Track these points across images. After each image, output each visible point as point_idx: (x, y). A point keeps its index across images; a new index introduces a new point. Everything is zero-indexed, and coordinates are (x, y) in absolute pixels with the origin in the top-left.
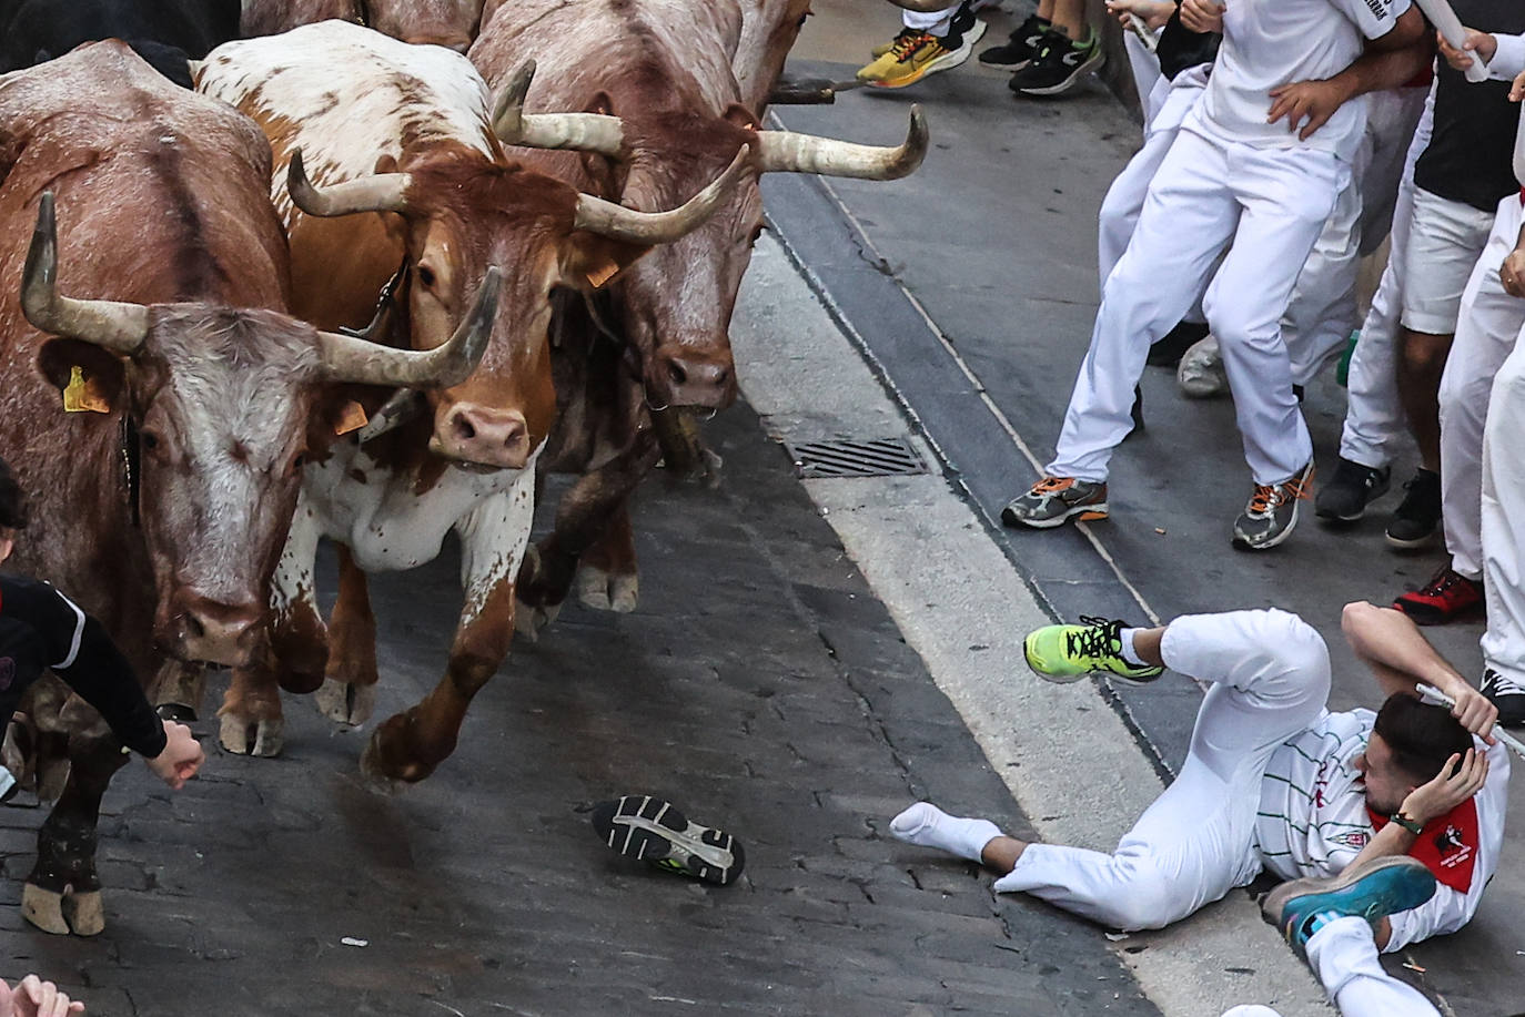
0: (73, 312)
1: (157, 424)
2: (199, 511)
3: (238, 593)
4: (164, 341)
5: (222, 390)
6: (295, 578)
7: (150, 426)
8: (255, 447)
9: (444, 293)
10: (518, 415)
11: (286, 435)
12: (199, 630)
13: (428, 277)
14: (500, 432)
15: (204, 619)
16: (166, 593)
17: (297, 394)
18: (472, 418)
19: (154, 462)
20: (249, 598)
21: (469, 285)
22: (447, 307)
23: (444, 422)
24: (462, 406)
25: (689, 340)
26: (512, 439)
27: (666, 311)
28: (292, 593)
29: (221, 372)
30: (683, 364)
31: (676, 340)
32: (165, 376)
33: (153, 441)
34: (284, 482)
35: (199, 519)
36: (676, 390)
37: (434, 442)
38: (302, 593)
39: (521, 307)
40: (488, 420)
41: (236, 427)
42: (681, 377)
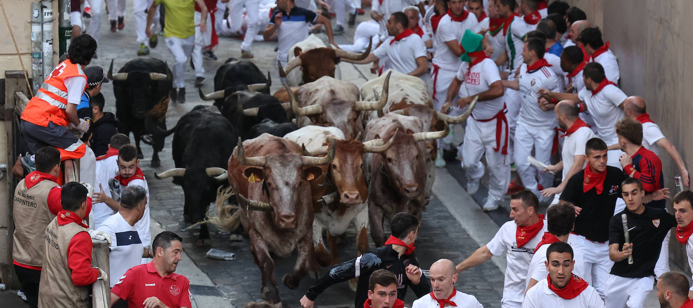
0: (249, 160)
1: (270, 180)
2: (281, 197)
3: (291, 213)
4: (269, 163)
5: (282, 171)
6: (318, 239)
7: (269, 181)
8: (291, 182)
9: (338, 169)
10: (357, 192)
11: (297, 179)
12: (283, 221)
13: (335, 167)
14: (354, 196)
15: (284, 219)
16: (277, 215)
17: (298, 171)
18: (348, 195)
19: (270, 189)
20: (293, 214)
21: (343, 167)
22: (339, 172)
23: (342, 196)
24: (346, 192)
25: (408, 183)
26: (357, 198)
27: (402, 179)
28: (318, 242)
29: (281, 168)
30: (408, 189)
31: (405, 184)
32: (271, 171)
33: (270, 184)
34: (298, 188)
35: (281, 199)
36: (408, 195)
37: (341, 201)
38: (320, 242)
39: (355, 170)
40: (351, 194)
41: (286, 179)
42: (408, 191)
